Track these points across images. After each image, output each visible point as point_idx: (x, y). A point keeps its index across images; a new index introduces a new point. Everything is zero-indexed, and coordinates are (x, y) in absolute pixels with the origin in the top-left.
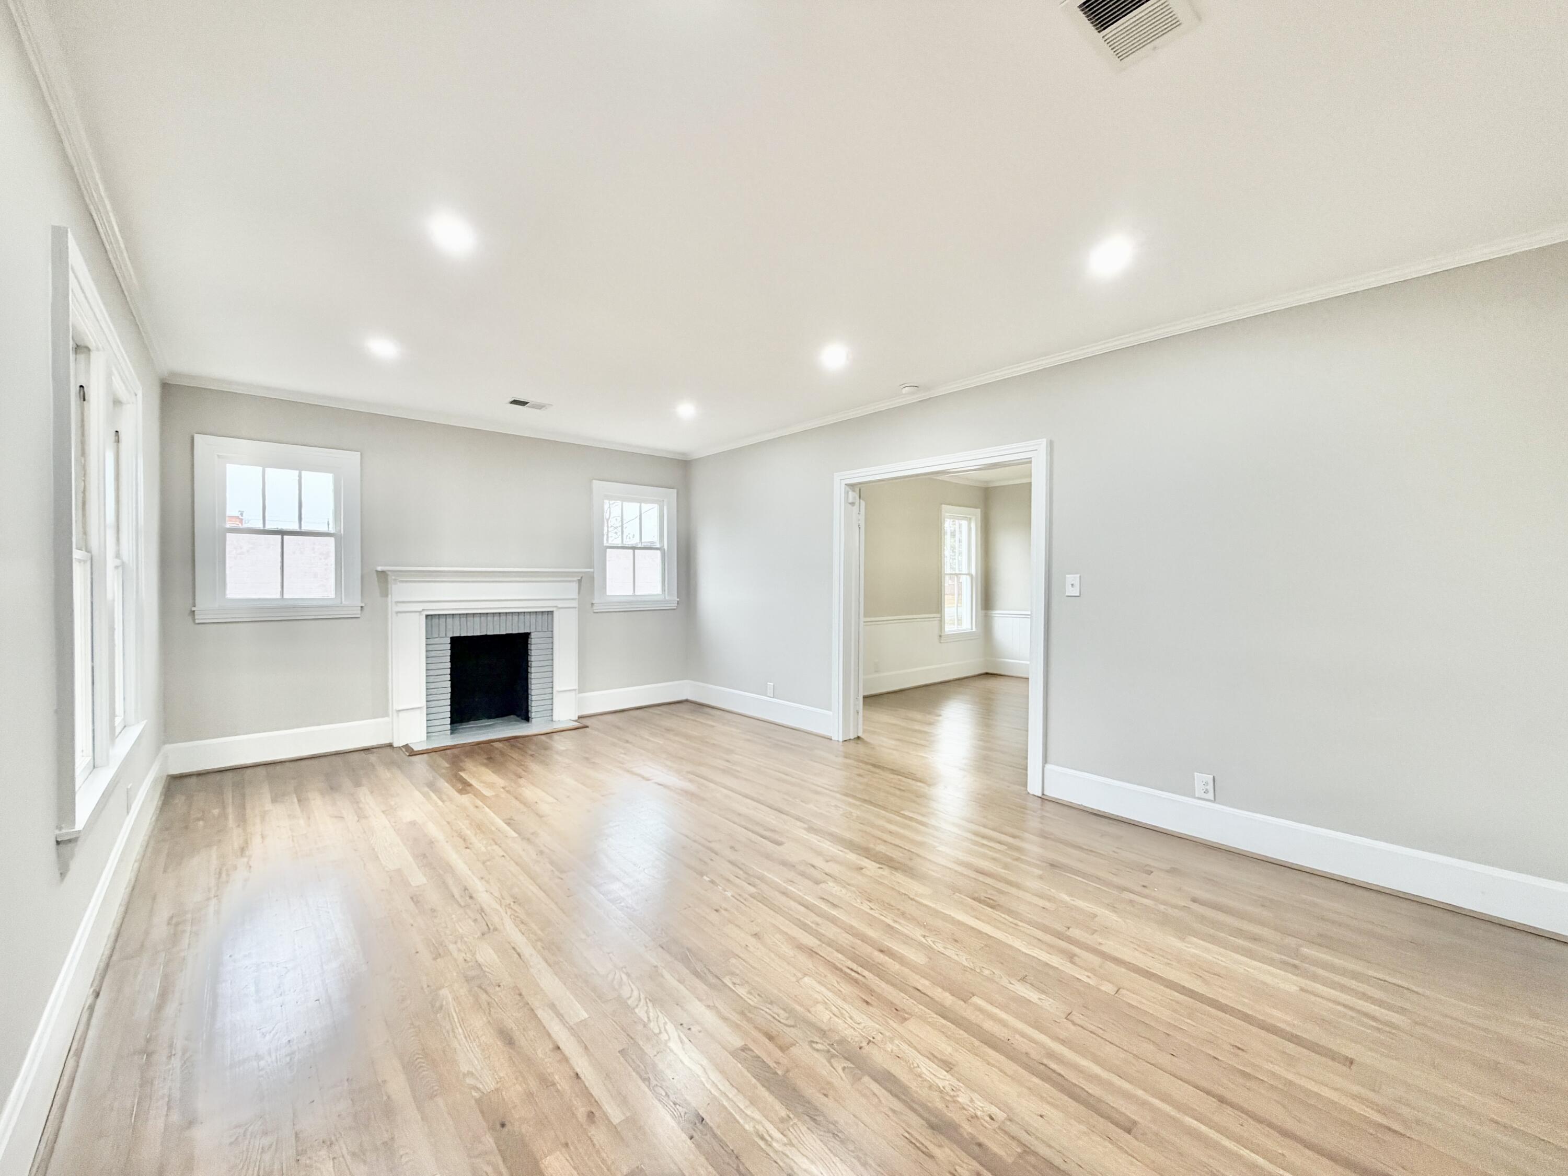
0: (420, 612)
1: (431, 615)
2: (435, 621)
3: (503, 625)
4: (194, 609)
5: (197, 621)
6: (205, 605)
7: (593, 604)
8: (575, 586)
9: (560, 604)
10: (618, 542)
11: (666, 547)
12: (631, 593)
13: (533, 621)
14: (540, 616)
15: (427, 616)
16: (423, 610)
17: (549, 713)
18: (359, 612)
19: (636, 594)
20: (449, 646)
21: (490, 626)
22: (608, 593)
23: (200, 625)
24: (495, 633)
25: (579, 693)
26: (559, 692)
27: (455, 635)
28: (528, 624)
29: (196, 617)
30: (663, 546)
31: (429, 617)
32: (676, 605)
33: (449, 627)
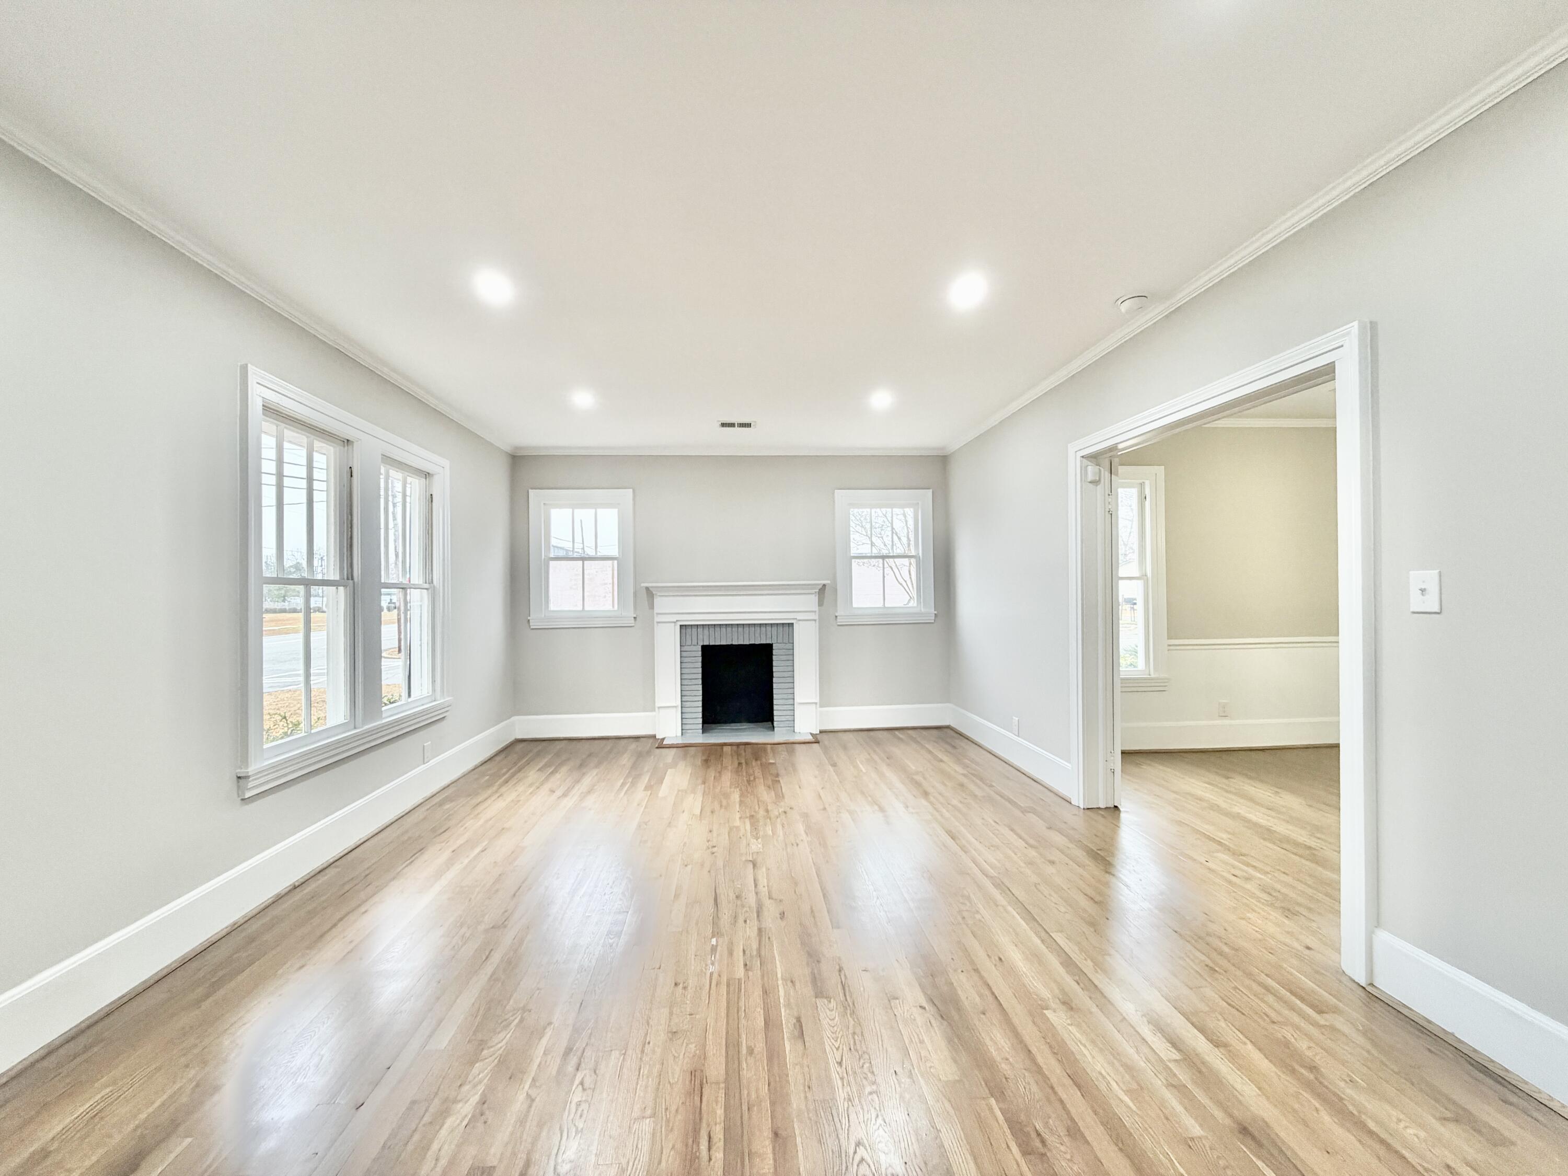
0: (675, 622)
1: (686, 625)
2: (689, 630)
3: (746, 636)
4: (529, 618)
5: (532, 627)
6: (536, 618)
7: (836, 617)
8: (814, 599)
9: (800, 616)
10: (866, 550)
11: (921, 555)
12: (881, 605)
13: (774, 632)
14: (781, 629)
15: (681, 626)
16: (677, 621)
17: (791, 724)
18: (633, 621)
19: (886, 606)
20: (700, 653)
21: (735, 637)
22: (855, 605)
23: (535, 631)
24: (740, 643)
25: (821, 706)
26: (800, 704)
27: (705, 644)
28: (769, 636)
29: (531, 624)
30: (918, 554)
31: (684, 627)
32: (933, 618)
33: (700, 636)
